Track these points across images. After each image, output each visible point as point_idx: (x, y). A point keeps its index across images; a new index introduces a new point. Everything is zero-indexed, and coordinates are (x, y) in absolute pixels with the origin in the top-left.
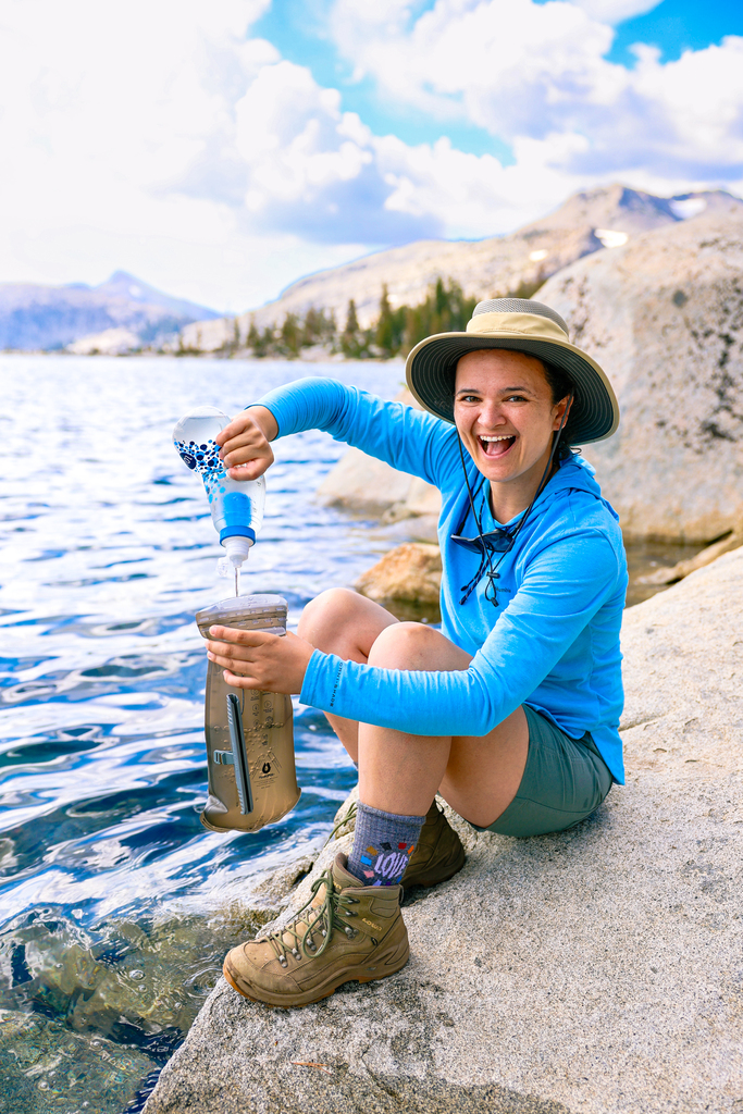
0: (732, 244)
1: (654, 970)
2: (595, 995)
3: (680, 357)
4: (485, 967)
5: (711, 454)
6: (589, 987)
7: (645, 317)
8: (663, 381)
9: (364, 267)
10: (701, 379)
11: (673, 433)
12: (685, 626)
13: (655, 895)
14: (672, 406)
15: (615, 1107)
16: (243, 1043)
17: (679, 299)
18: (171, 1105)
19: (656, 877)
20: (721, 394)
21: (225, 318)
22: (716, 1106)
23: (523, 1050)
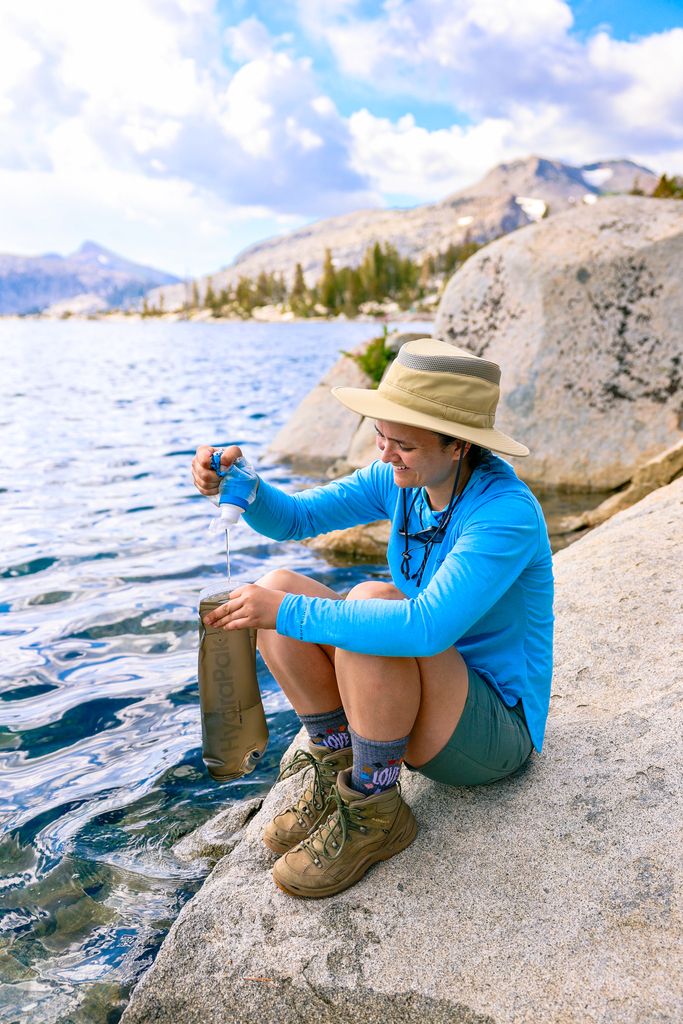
0: (628, 226)
1: (546, 891)
2: (497, 913)
3: (585, 327)
4: (405, 891)
5: (613, 412)
6: (492, 906)
7: (553, 292)
8: (570, 348)
9: (309, 234)
10: (602, 347)
11: (580, 394)
12: (579, 584)
13: (548, 825)
14: (578, 371)
15: (511, 1008)
16: (203, 963)
17: (583, 275)
18: (143, 1018)
19: (550, 810)
20: (620, 359)
21: (185, 283)
22: (594, 1005)
23: (438, 961)
